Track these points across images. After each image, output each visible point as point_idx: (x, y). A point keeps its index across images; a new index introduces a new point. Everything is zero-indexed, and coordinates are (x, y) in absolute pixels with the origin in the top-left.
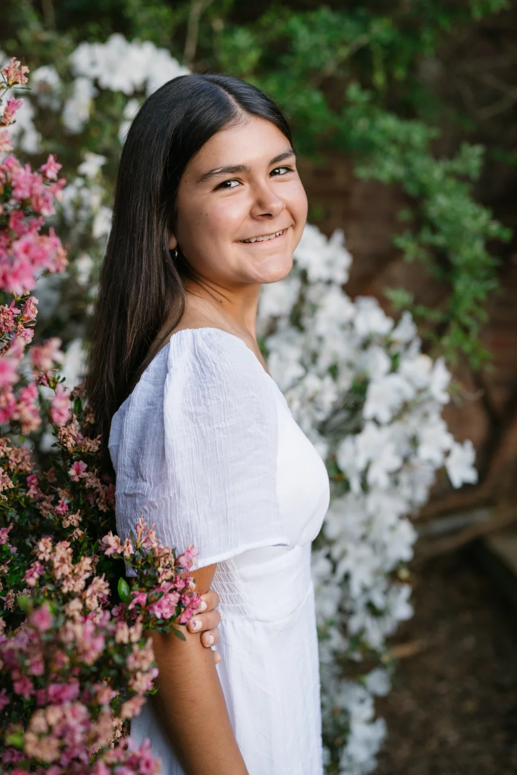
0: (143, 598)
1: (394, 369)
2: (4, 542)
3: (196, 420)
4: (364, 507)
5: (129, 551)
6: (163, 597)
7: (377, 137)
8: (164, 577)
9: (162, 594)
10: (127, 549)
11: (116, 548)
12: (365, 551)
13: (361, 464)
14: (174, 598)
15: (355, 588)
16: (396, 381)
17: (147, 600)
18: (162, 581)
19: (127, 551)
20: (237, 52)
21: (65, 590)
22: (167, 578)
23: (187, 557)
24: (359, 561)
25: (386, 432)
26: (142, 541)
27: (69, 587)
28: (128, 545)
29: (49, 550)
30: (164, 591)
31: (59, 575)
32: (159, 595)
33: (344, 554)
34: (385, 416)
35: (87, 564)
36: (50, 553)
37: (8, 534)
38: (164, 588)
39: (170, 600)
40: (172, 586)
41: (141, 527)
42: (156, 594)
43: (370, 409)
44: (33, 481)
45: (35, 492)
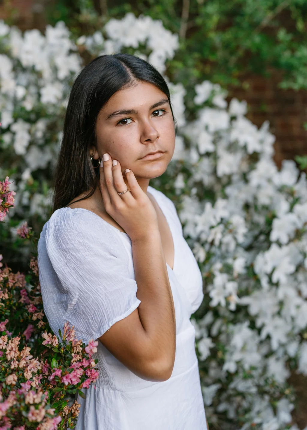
0: (59, 373)
5: (55, 343)
6: (73, 371)
8: (74, 359)
9: (73, 369)
11: (49, 340)
14: (80, 372)
17: (61, 374)
18: (74, 362)
19: (54, 343)
21: (12, 367)
22: (77, 360)
23: (90, 347)
26: (66, 336)
27: (15, 365)
28: (55, 339)
29: (5, 343)
30: (74, 368)
31: (9, 358)
32: (71, 370)
35: (28, 351)
36: (6, 345)
38: (74, 366)
39: (77, 374)
40: (80, 365)
41: (66, 328)
42: (69, 370)
44: (24, 293)
45: (25, 300)
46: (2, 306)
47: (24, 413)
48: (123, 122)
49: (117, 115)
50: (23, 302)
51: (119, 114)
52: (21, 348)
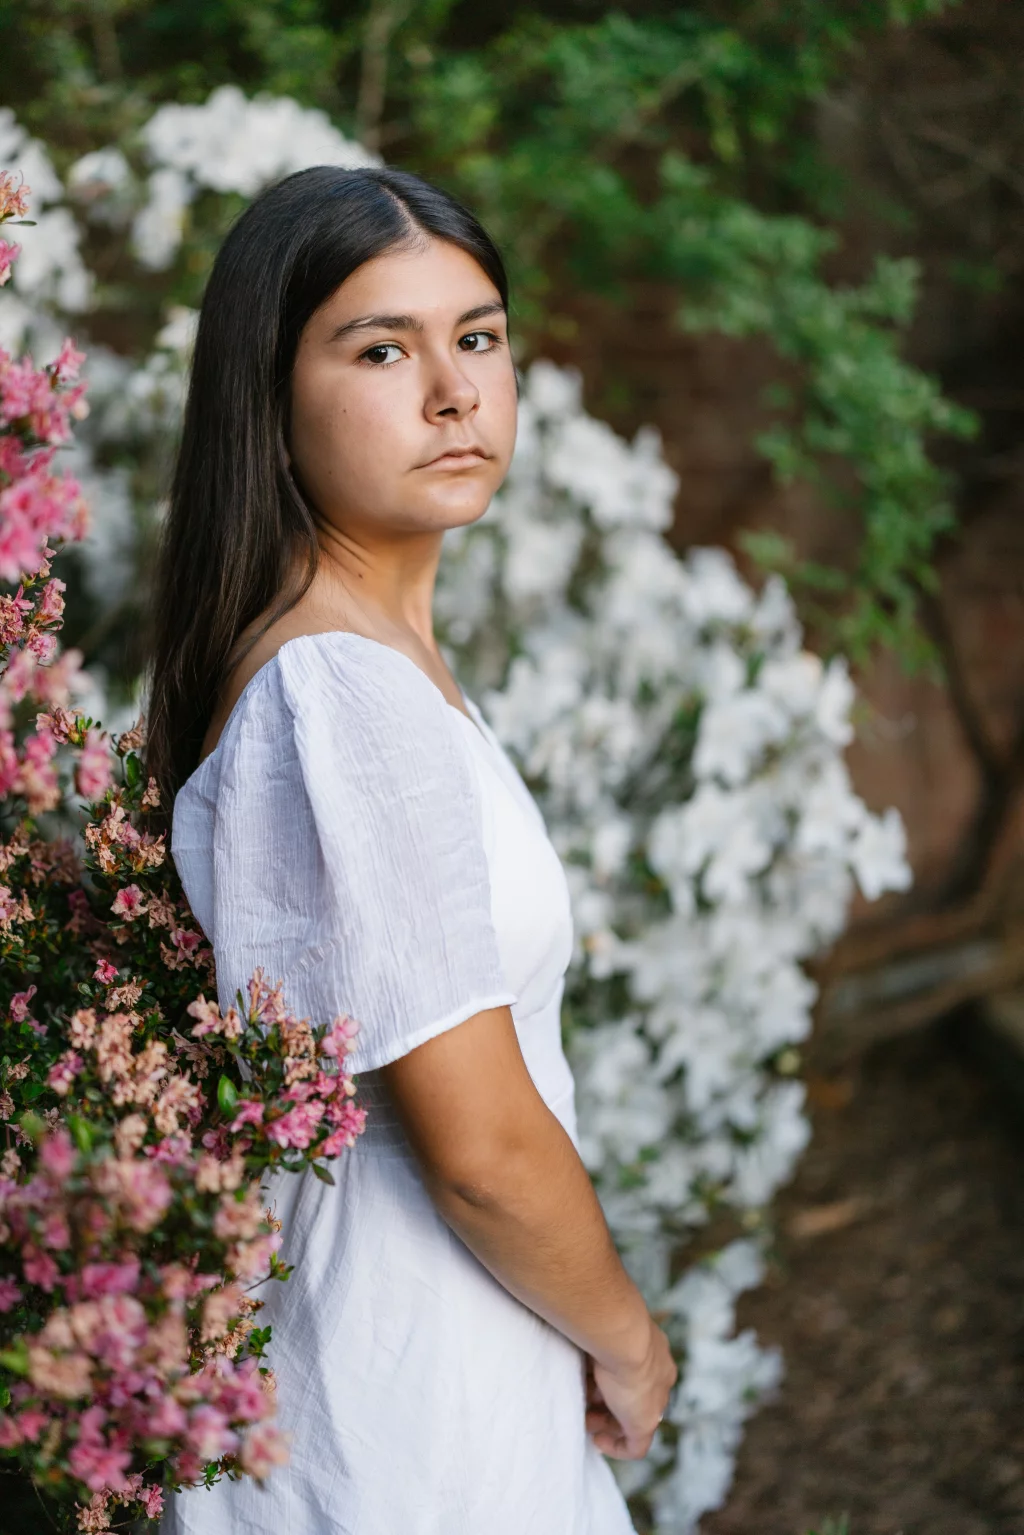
0: (256, 1112)
1: (751, 681)
2: (21, 1018)
3: (368, 788)
4: (704, 941)
5: (234, 1028)
6: (295, 1109)
7: (718, 252)
8: (295, 1074)
9: (292, 1104)
10: (230, 1025)
11: (211, 1023)
12: (711, 1022)
13: (692, 859)
14: (315, 1111)
15: (697, 1092)
16: (756, 706)
17: (264, 1116)
18: (292, 1081)
19: (230, 1028)
20: (453, 107)
21: (119, 1100)
22: (301, 1076)
23: (337, 1039)
24: (704, 1041)
25: (738, 802)
26: (260, 1011)
27: (126, 1095)
28: (232, 1018)
29: (90, 1031)
30: (297, 1099)
31: (107, 1074)
32: (287, 1106)
33: (672, 1030)
34: (736, 769)
35: (158, 1054)
36: (92, 1036)
37: (28, 1005)
38: (295, 1094)
39: (307, 1116)
40: (312, 1091)
41: (257, 986)
42: (282, 1104)
43: (708, 757)
44: (79, 902)
45: (84, 922)
46: (17, 943)
47: (199, 1219)
48: (374, 355)
49: (363, 330)
50: (76, 930)
51: (369, 324)
52: (138, 1046)
